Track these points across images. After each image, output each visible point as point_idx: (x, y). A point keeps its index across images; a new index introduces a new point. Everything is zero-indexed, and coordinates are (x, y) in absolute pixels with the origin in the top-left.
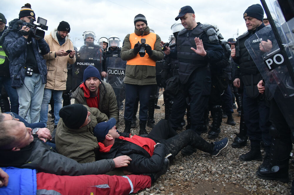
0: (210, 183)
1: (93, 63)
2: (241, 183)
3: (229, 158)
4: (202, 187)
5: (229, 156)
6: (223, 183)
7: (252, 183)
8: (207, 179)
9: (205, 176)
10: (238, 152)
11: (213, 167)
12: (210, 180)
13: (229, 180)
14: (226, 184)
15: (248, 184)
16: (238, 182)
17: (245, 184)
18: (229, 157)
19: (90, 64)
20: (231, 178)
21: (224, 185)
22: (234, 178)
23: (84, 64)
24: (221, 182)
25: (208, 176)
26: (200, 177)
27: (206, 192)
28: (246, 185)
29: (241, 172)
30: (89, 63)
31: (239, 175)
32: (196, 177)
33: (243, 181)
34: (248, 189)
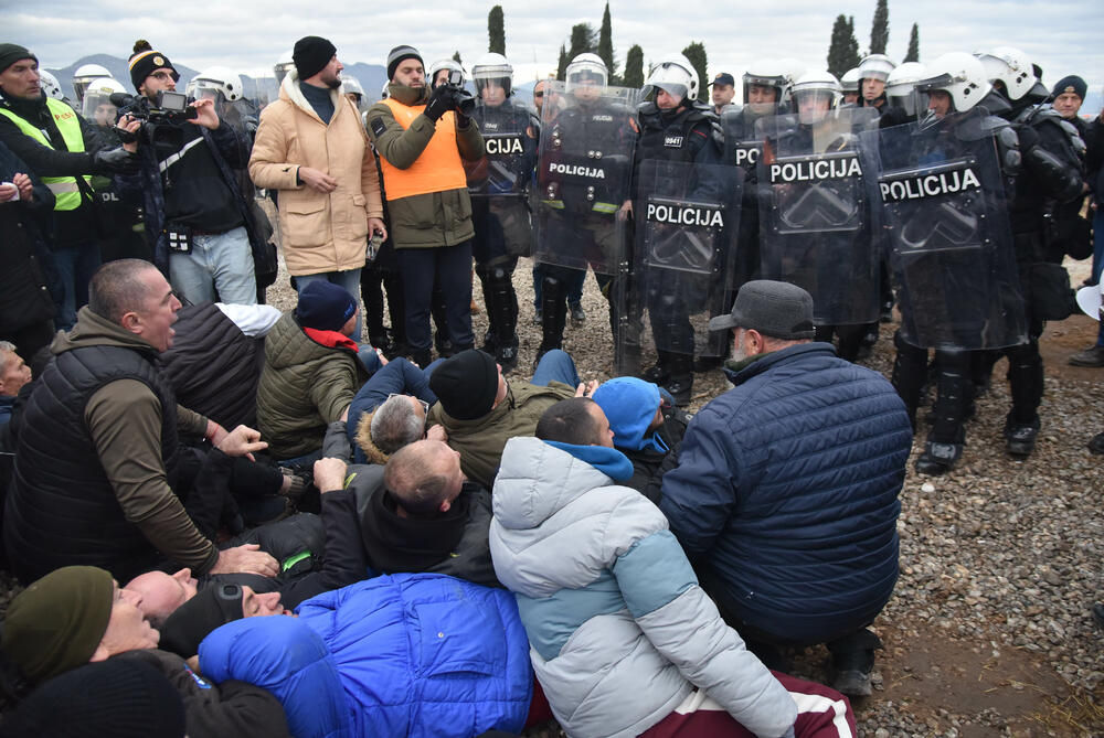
0: (951, 639)
1: (601, 171)
2: (1052, 655)
3: (1039, 552)
4: (926, 651)
5: (1039, 545)
6: (993, 643)
7: (1089, 660)
8: (946, 624)
9: (944, 614)
10: (1074, 532)
11: (973, 583)
12: (954, 627)
13: (1015, 637)
14: (1004, 649)
15: (1074, 661)
16: (1044, 650)
17: (1065, 658)
18: (1040, 548)
19: (591, 171)
20: (1023, 632)
21: (996, 654)
22: (1033, 631)
23: (571, 169)
24: (989, 640)
25: (950, 615)
26: (925, 614)
27: (934, 668)
28: (1066, 663)
29: (1062, 613)
30: (588, 169)
31: (1052, 623)
32: (914, 612)
33: (1063, 648)
34: (1067, 677)
